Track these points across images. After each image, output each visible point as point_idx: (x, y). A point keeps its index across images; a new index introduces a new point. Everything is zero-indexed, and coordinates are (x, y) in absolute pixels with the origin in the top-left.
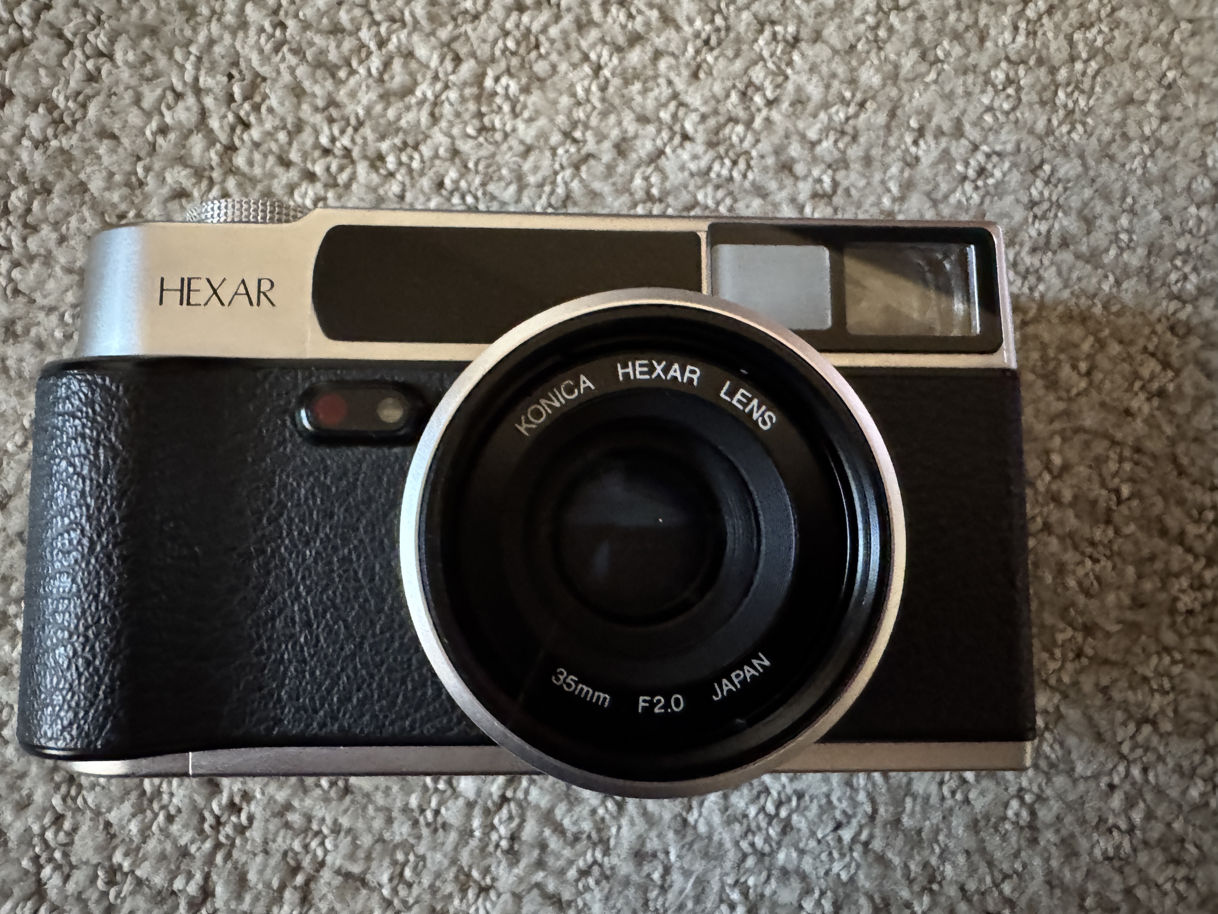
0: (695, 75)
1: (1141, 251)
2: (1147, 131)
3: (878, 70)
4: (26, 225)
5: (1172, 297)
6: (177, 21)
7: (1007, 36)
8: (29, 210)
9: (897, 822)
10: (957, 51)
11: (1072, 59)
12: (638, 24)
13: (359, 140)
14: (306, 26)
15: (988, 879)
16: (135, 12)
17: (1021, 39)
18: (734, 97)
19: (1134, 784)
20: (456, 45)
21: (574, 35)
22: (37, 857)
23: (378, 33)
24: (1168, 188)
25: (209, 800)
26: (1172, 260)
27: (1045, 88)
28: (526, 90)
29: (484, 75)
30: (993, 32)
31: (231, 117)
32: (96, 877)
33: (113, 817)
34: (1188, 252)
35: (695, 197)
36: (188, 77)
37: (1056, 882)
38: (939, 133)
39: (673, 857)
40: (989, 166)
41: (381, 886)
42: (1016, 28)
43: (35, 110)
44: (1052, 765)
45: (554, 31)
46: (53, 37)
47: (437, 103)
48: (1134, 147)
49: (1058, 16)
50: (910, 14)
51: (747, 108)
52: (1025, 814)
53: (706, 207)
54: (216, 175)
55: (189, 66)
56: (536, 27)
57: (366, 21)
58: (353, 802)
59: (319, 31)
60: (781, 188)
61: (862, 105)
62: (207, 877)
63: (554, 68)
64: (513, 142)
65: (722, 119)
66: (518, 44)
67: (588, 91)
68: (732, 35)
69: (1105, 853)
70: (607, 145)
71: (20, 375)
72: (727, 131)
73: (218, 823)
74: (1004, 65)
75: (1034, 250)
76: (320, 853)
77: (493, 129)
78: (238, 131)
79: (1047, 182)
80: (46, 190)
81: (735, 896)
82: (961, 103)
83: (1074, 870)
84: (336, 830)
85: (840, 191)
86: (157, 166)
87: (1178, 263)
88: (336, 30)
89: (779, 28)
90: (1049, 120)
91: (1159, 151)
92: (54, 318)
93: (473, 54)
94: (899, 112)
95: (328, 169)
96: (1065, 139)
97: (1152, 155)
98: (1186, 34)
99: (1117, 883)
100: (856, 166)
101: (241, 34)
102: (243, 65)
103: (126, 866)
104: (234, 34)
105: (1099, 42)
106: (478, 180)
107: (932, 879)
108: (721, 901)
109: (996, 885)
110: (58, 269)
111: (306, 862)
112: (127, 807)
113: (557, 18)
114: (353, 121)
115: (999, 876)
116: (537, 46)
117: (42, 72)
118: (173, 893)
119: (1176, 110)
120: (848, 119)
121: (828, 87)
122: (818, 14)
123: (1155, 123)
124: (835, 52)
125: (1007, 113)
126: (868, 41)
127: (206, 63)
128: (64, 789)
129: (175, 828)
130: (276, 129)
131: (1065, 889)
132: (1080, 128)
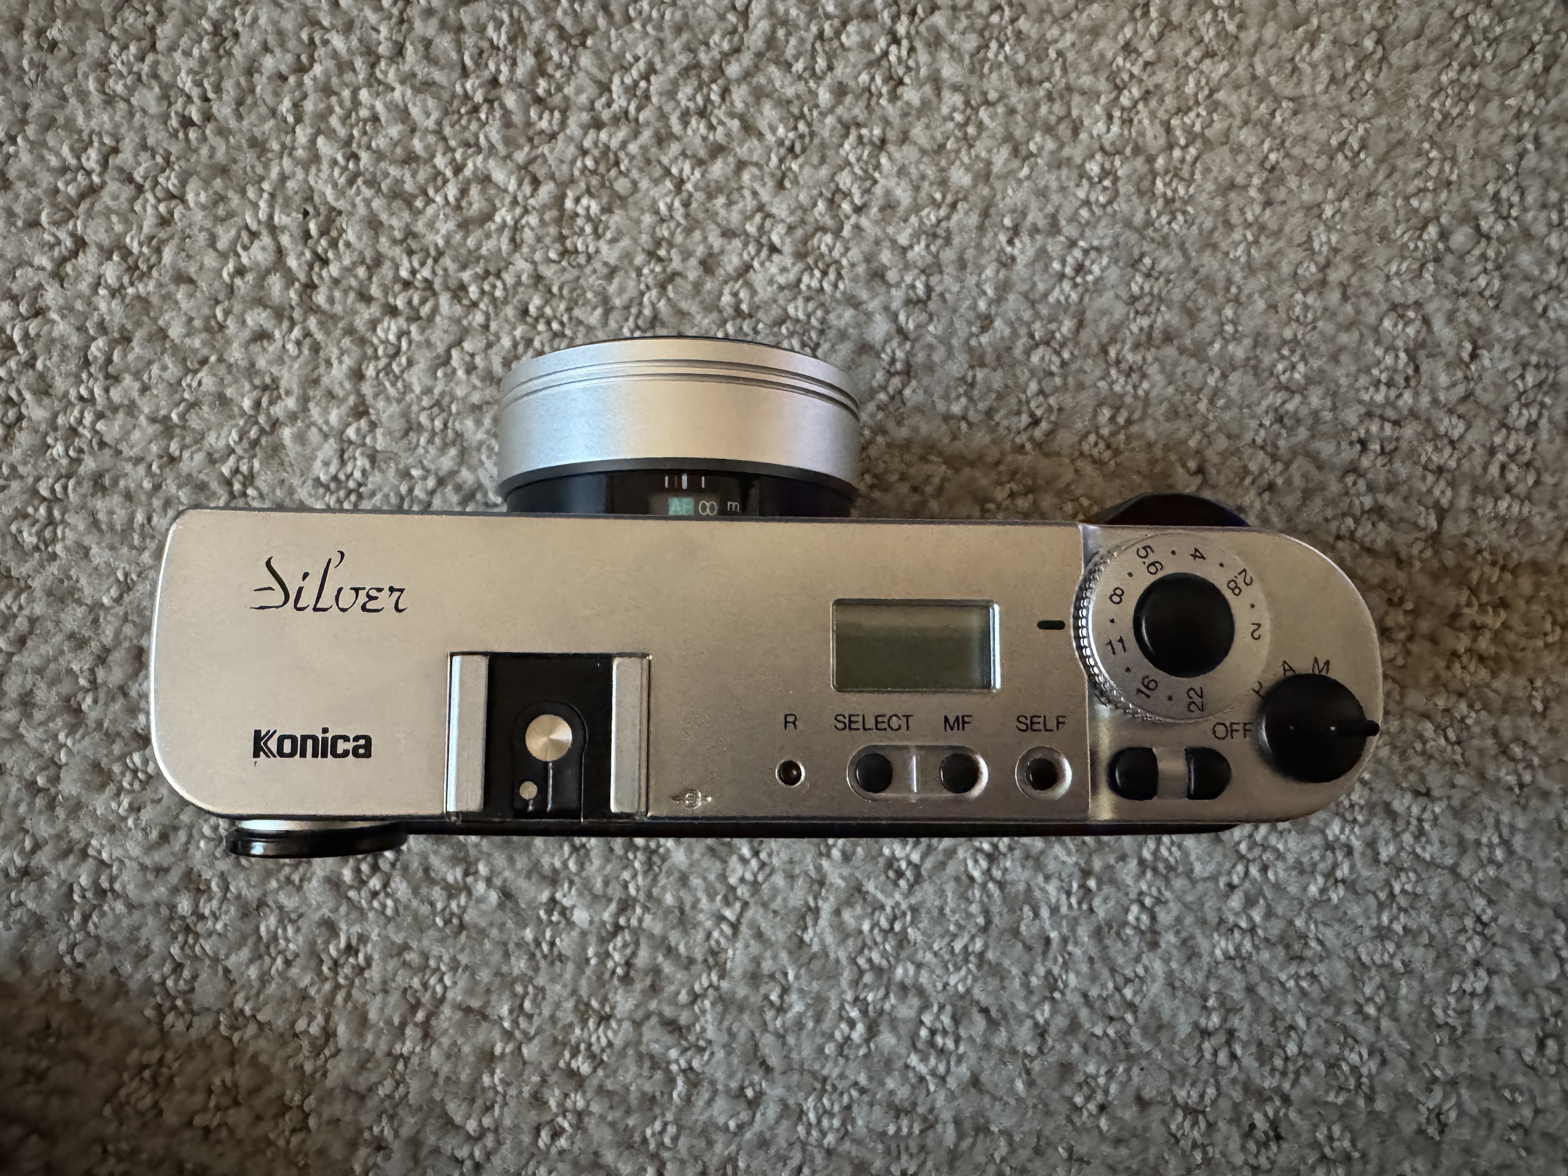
0: (780, 185)
1: (1248, 342)
2: (1250, 217)
3: (968, 169)
4: (108, 376)
5: (1280, 387)
6: (249, 158)
7: (1101, 126)
8: (109, 361)
9: (1015, 932)
10: (1050, 145)
11: (1170, 146)
12: (719, 135)
13: (440, 272)
14: (379, 156)
15: (1111, 985)
16: (204, 151)
17: (1115, 129)
18: (821, 205)
19: (1254, 882)
20: (534, 168)
21: (654, 150)
22: (159, 1007)
23: (454, 159)
24: (1274, 276)
25: (327, 943)
26: (1278, 350)
27: (1142, 178)
28: (607, 210)
29: (564, 196)
30: (1087, 122)
31: (308, 255)
32: (219, 1022)
33: (232, 962)
34: (1295, 340)
35: (785, 310)
36: (263, 215)
37: (1178, 984)
38: (1035, 230)
39: (791, 976)
40: (1087, 263)
41: (501, 1019)
42: (1110, 117)
43: (110, 258)
44: (1170, 868)
45: (633, 148)
46: (122, 182)
47: (517, 228)
48: (1237, 236)
49: (1153, 103)
50: (1000, 109)
51: (835, 217)
52: (1145, 918)
53: (798, 321)
54: (297, 315)
55: (263, 204)
56: (614, 144)
57: (440, 148)
58: (469, 937)
59: (393, 162)
60: (873, 297)
61: (953, 206)
62: (328, 1018)
63: (635, 184)
64: (598, 265)
65: (810, 228)
66: (597, 162)
67: (670, 207)
68: (816, 141)
69: (1225, 953)
70: (693, 262)
71: (111, 527)
72: (815, 241)
73: (336, 965)
74: (1098, 157)
75: (1136, 346)
76: (439, 989)
77: (576, 251)
78: (316, 268)
79: (1148, 275)
80: (126, 339)
81: (854, 1013)
82: (1056, 198)
83: (1194, 971)
84: (455, 966)
85: (934, 296)
86: (237, 308)
87: (1286, 352)
88: (410, 159)
89: (864, 131)
90: (1148, 212)
91: (1262, 239)
92: (141, 470)
93: (552, 177)
94: (993, 210)
95: (410, 302)
96: (1166, 229)
97: (1256, 242)
98: (1287, 114)
99: (1239, 981)
100: (950, 270)
101: (313, 170)
102: (317, 199)
103: (248, 1010)
104: (307, 171)
105: (1198, 128)
106: (562, 306)
107: (1053, 988)
108: (841, 1018)
109: (1118, 989)
110: (142, 419)
111: (426, 998)
112: (245, 953)
113: (636, 134)
114: (433, 252)
115: (1120, 980)
116: (617, 163)
117: (114, 218)
118: (296, 1035)
119: (1281, 194)
120: (939, 221)
121: (917, 189)
122: (905, 115)
123: (1258, 209)
124: (923, 152)
125: (1104, 206)
126: (958, 140)
127: (280, 200)
128: (181, 938)
129: (294, 971)
130: (354, 264)
131: (1187, 991)
132: (1180, 218)
